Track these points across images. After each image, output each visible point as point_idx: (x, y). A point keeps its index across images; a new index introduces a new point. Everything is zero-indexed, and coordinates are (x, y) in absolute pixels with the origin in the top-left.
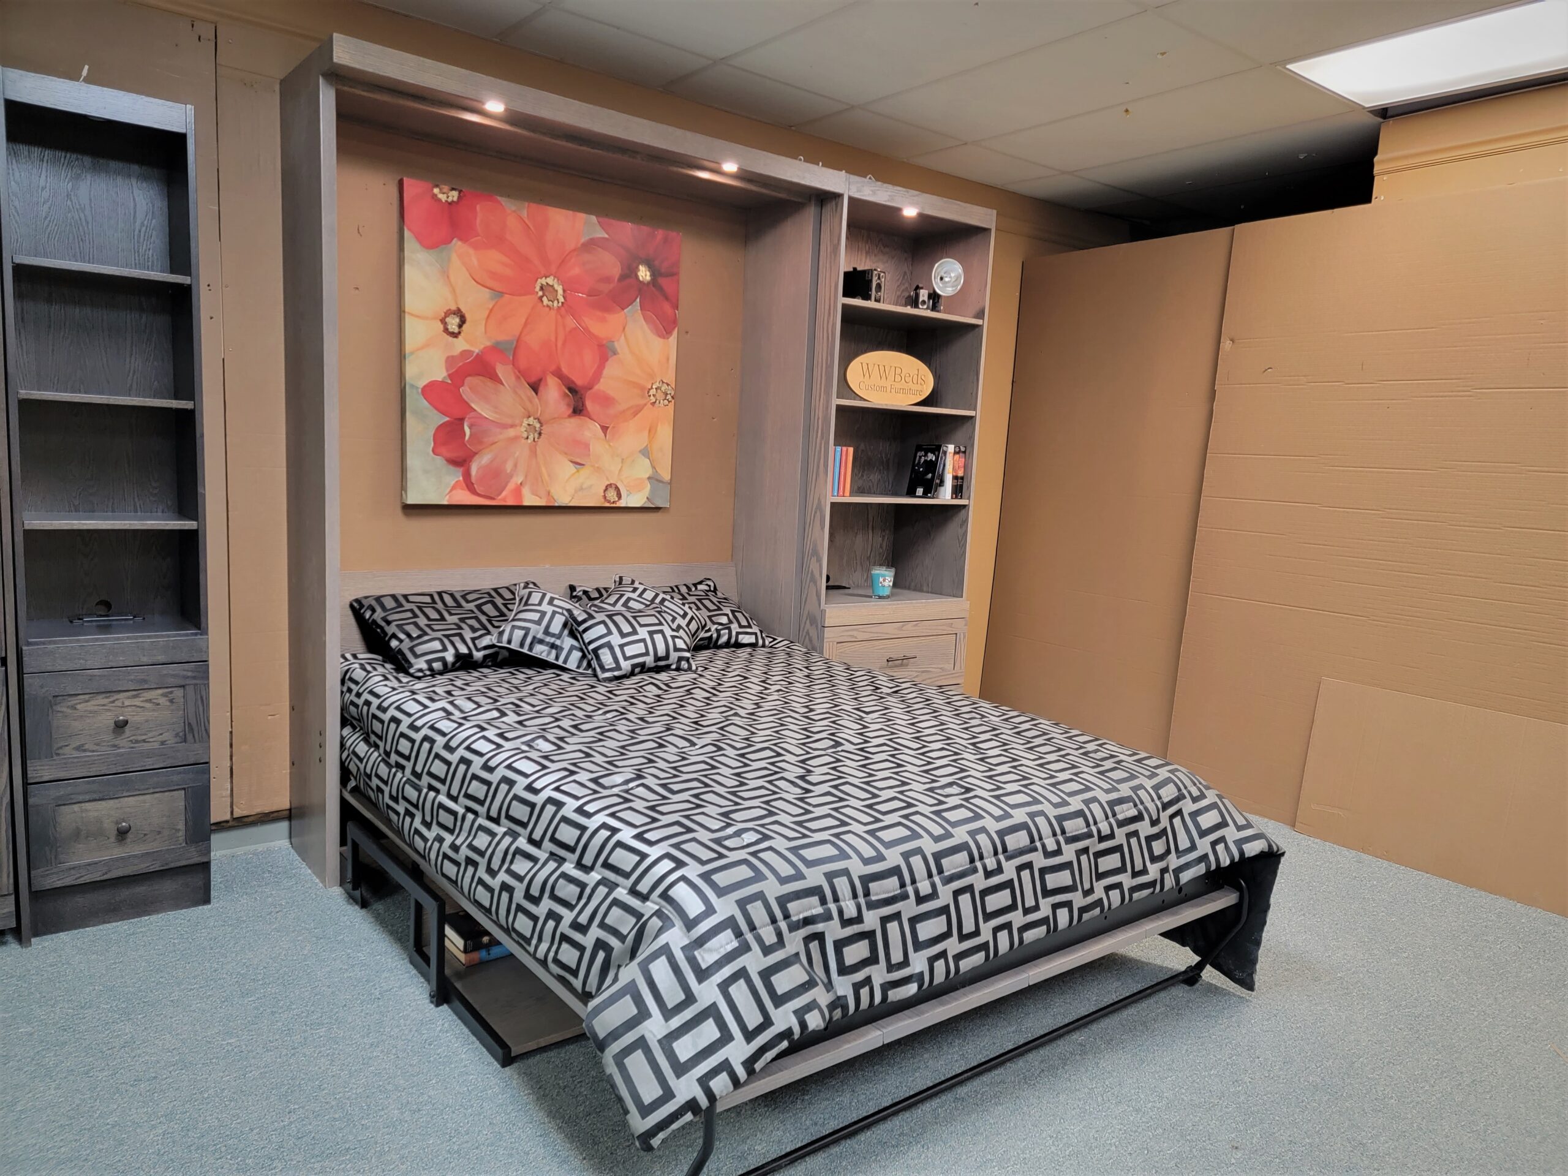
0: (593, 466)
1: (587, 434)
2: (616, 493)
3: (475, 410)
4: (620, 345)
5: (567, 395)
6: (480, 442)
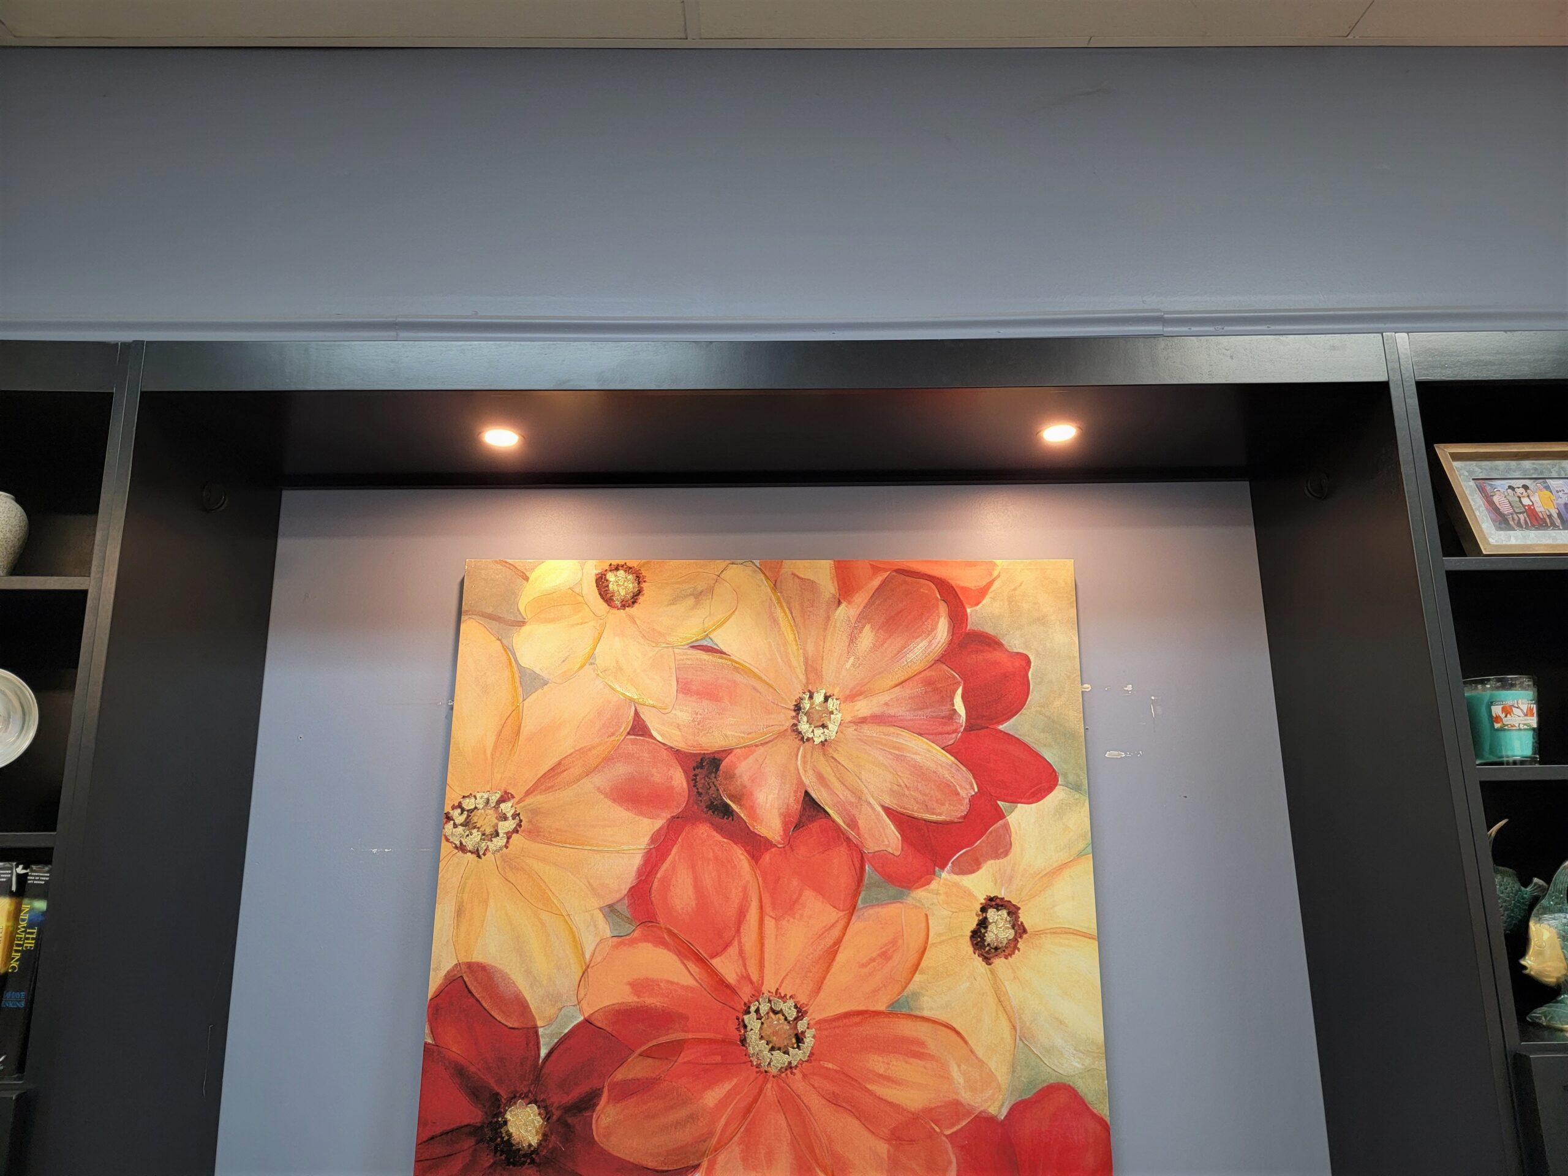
0: (670, 645)
1: (682, 716)
2: (611, 587)
3: (943, 749)
4: (594, 931)
5: (731, 797)
6: (929, 683)
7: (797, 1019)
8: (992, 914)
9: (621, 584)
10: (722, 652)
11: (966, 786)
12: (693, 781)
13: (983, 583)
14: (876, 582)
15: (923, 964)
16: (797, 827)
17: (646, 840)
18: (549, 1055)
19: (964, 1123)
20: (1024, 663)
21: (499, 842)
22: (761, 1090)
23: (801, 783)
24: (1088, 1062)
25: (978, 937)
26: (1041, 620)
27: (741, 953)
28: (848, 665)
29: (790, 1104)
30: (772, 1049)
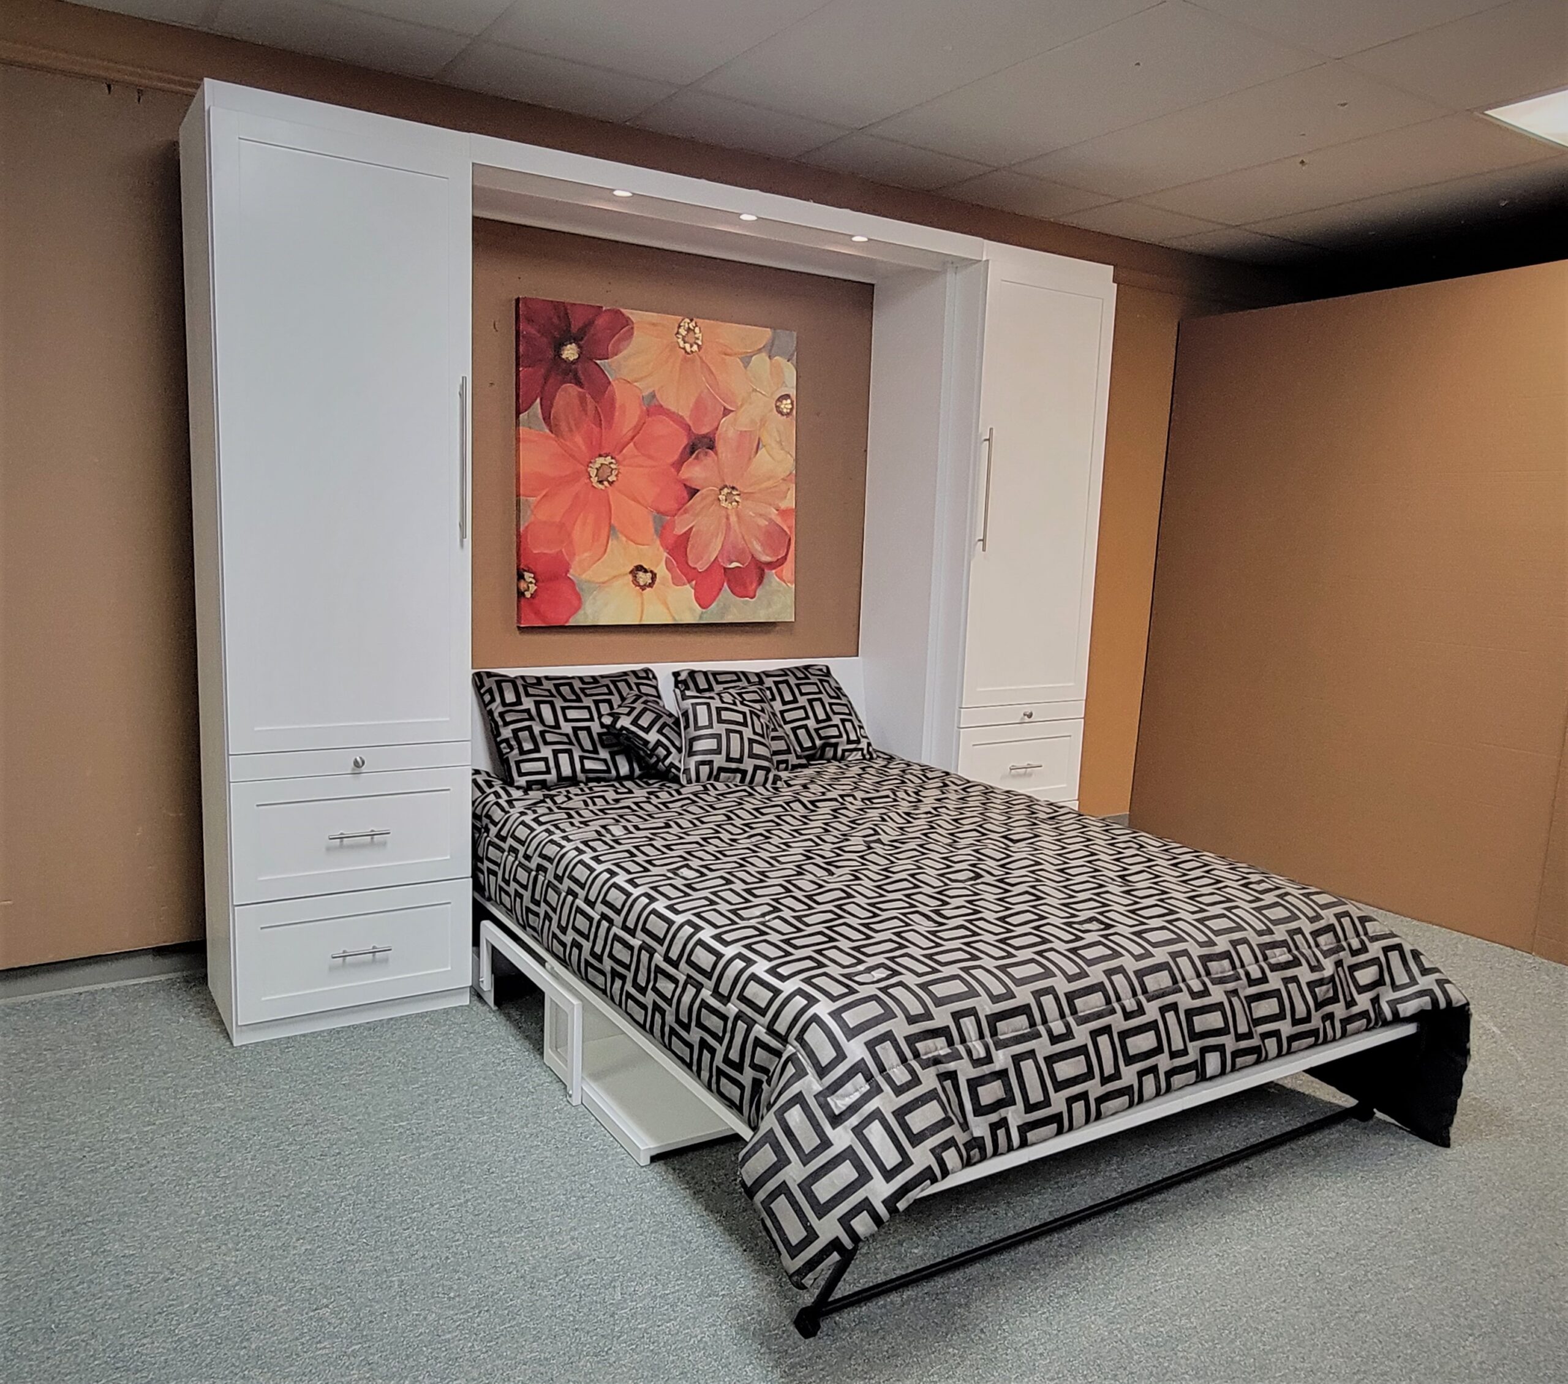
0: (760, 428)
1: (731, 433)
2: (784, 402)
4: (645, 388)
5: (698, 454)
6: (743, 552)
7: (609, 482)
8: (649, 575)
9: (786, 405)
10: (757, 452)
11: (701, 567)
12: (704, 436)
14: (786, 528)
15: (630, 542)
16: (685, 485)
17: (680, 414)
18: (596, 364)
19: (566, 557)
20: (752, 594)
21: (682, 344)
22: (582, 464)
23: (703, 488)
24: (591, 617)
25: (640, 568)
26: (769, 605)
27: (637, 456)
28: (751, 513)
29: (575, 477)
30: (597, 469)
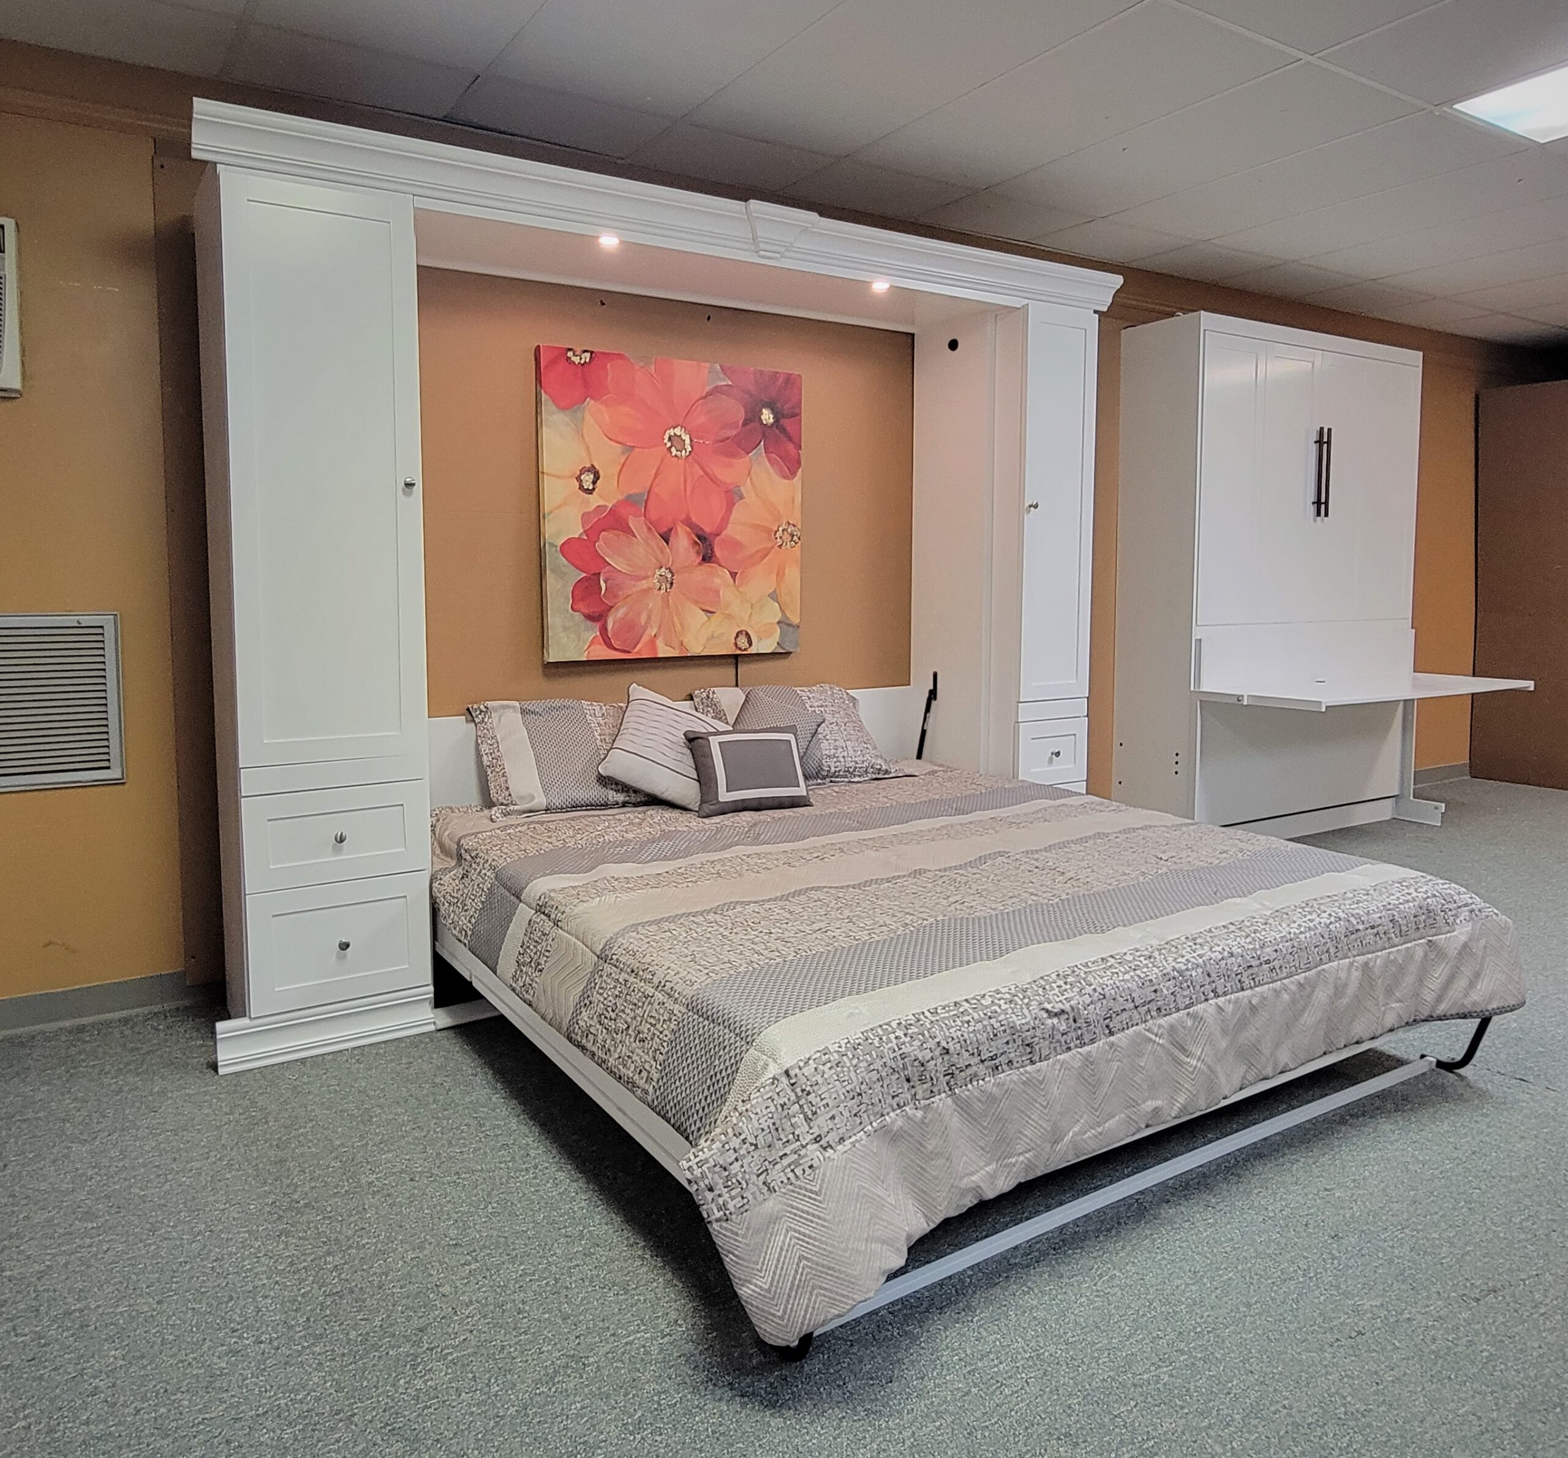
0: (723, 614)
1: (717, 581)
2: (746, 640)
3: (610, 565)
4: (746, 489)
5: (697, 543)
6: (616, 596)
7: (671, 447)
8: (591, 487)
9: (743, 642)
10: (703, 610)
11: (600, 546)
12: (712, 551)
13: (592, 647)
14: (639, 647)
15: (619, 467)
16: (670, 530)
17: (729, 526)
18: (760, 442)
19: (605, 397)
20: (574, 607)
21: (781, 529)
22: (683, 420)
23: (670, 550)
24: (549, 418)
25: (597, 477)
27: (693, 478)
29: (672, 412)
30: (681, 436)
